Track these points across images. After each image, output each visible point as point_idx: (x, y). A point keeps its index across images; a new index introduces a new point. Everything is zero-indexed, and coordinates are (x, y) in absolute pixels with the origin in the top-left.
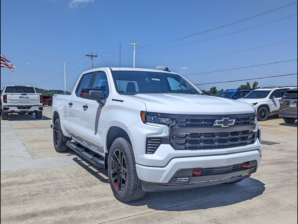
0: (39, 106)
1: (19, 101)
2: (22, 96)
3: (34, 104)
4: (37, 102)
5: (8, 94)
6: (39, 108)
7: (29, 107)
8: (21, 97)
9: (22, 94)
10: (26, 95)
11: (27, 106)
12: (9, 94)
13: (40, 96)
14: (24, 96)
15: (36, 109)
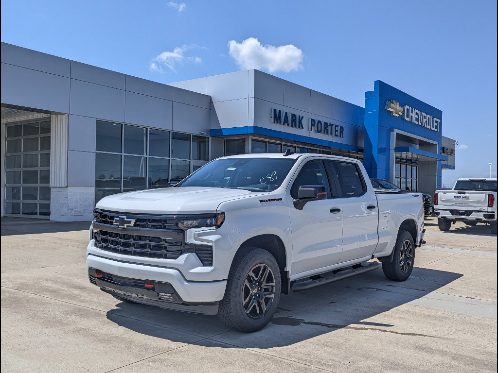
0: (487, 212)
1: (454, 203)
2: (459, 195)
3: (478, 209)
4: (482, 205)
5: (439, 192)
6: (485, 216)
7: (469, 213)
8: (458, 197)
9: (459, 193)
10: (464, 193)
11: (466, 211)
12: (441, 192)
13: (487, 196)
14: (462, 195)
15: (480, 217)
